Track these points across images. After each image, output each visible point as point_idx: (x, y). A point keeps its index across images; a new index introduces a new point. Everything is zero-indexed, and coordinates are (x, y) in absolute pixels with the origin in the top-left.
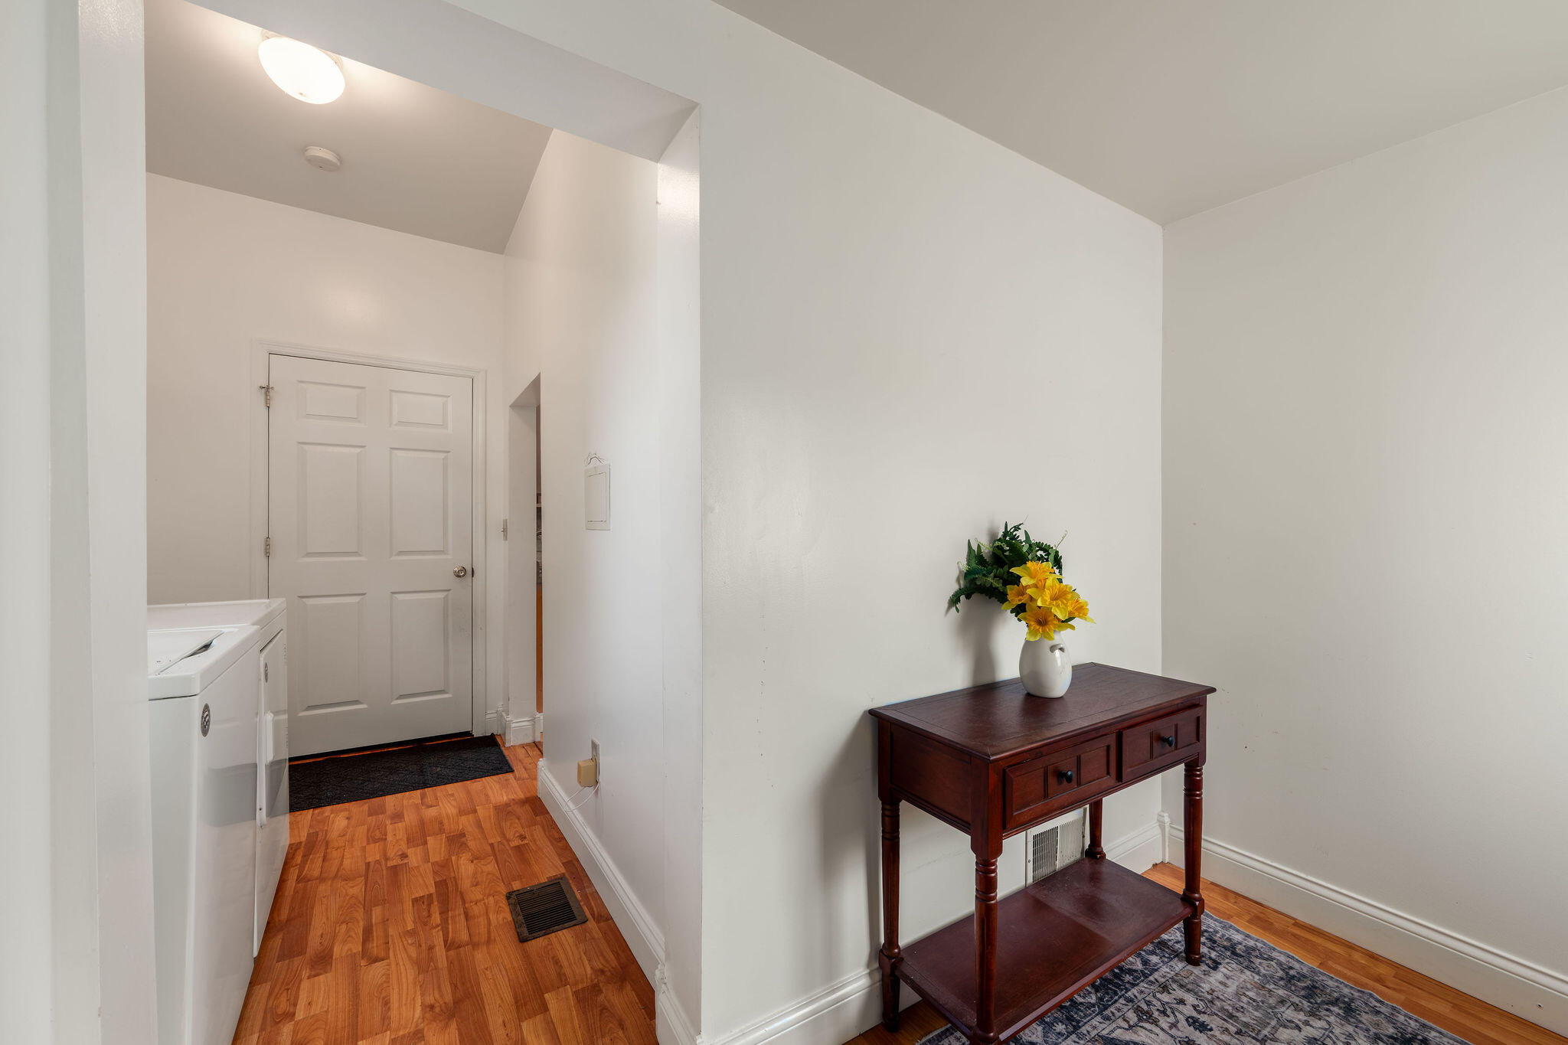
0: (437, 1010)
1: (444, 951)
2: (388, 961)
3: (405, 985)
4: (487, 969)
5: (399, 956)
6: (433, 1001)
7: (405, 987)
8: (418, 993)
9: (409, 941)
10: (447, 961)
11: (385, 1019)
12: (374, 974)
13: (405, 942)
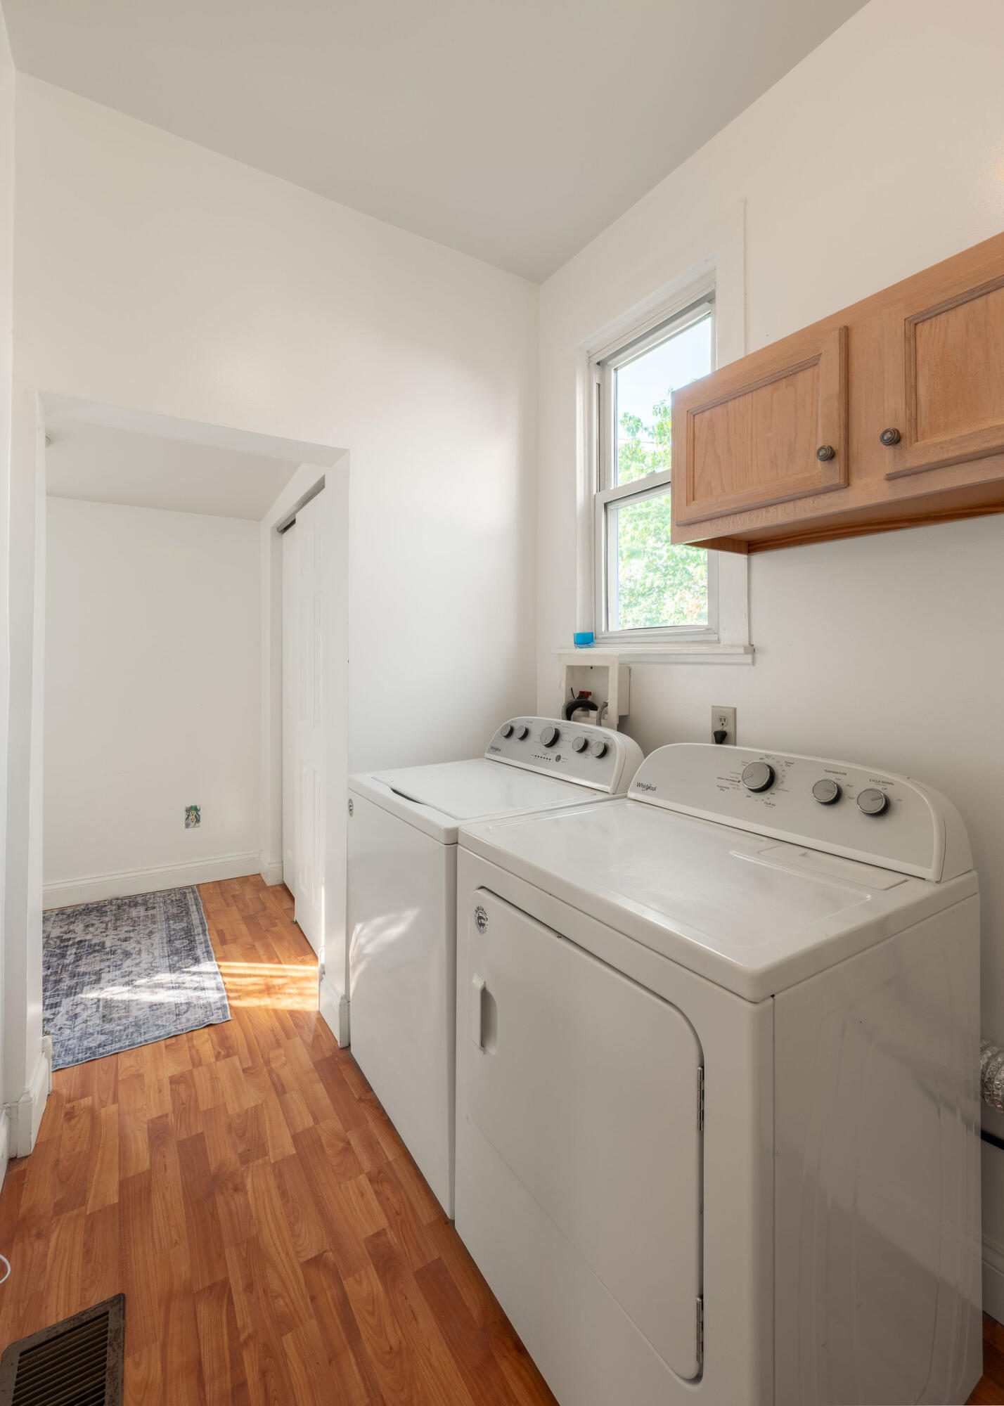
0: (230, 1186)
1: (232, 1281)
2: (303, 1260)
3: (270, 1219)
4: (176, 1242)
5: (288, 1269)
6: (236, 1196)
7: (269, 1215)
8: (253, 1208)
9: (281, 1302)
10: (225, 1259)
11: (279, 1176)
12: (311, 1241)
13: (287, 1300)
